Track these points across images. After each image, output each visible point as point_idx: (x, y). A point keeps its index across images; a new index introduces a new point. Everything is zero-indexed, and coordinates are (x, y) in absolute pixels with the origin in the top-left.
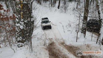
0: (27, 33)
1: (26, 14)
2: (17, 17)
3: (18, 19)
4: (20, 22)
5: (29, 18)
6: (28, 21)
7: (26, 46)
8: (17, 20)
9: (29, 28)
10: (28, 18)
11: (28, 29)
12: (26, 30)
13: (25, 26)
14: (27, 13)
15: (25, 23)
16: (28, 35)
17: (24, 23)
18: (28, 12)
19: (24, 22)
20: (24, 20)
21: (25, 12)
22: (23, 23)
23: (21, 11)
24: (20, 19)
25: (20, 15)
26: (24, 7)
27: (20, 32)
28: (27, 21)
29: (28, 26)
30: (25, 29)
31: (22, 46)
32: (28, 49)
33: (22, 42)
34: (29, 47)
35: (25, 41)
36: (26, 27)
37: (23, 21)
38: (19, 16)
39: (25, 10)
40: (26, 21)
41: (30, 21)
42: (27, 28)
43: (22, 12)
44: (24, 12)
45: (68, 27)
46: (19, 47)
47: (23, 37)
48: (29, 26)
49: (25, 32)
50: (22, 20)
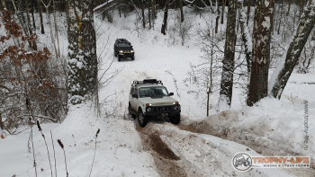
0: (90, 77)
1: (87, 40)
2: (72, 46)
3: (72, 49)
4: (77, 56)
5: (93, 49)
6: (92, 54)
7: (89, 103)
8: (72, 52)
10: (91, 49)
11: (91, 70)
12: (88, 70)
13: (85, 62)
14: (89, 38)
15: (85, 57)
16: (91, 80)
20: (85, 52)
21: (86, 36)
22: (81, 57)
23: (78, 35)
24: (76, 50)
25: (77, 42)
26: (84, 26)
27: (76, 75)
28: (90, 54)
30: (86, 69)
31: (79, 102)
32: (93, 109)
33: (80, 94)
34: (93, 105)
35: (86, 92)
36: (88, 65)
37: (83, 54)
38: (75, 43)
39: (86, 33)
40: (87, 54)
42: (90, 66)
43: (80, 37)
44: (84, 37)
45: (188, 83)
46: (74, 104)
47: (83, 85)
48: (93, 64)
49: (85, 75)
50: (81, 51)
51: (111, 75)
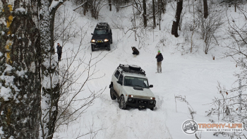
0: (24, 116)
1: (22, 48)
4: (2, 77)
5: (33, 64)
6: (29, 74)
9: (34, 96)
10: (28, 63)
11: (27, 102)
12: (21, 103)
13: (16, 89)
14: (27, 43)
15: (17, 79)
16: (25, 121)
17: (15, 80)
18: (30, 43)
19: (16, 75)
20: (17, 69)
21: (21, 41)
22: (10, 79)
23: (5, 38)
25: (4, 52)
26: (18, 24)
28: (26, 74)
29: (29, 89)
30: (18, 102)
36: (22, 93)
37: (12, 73)
38: (0, 54)
39: (20, 34)
40: (21, 73)
41: (36, 74)
42: (25, 96)
43: (10, 43)
47: (9, 131)
48: (31, 92)
49: (15, 111)
50: (9, 68)
51: (83, 103)
